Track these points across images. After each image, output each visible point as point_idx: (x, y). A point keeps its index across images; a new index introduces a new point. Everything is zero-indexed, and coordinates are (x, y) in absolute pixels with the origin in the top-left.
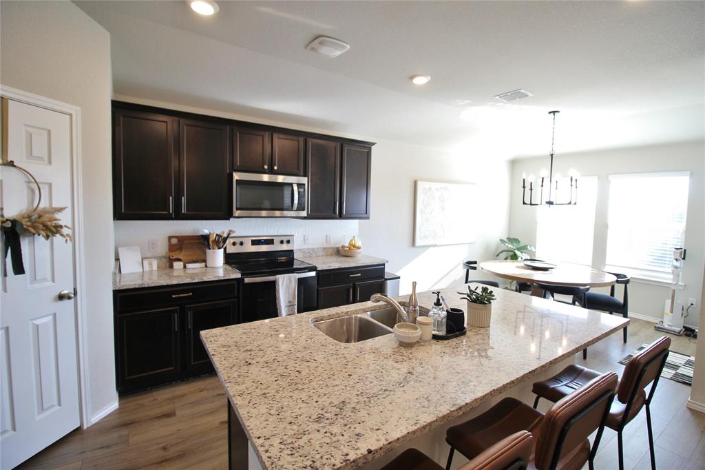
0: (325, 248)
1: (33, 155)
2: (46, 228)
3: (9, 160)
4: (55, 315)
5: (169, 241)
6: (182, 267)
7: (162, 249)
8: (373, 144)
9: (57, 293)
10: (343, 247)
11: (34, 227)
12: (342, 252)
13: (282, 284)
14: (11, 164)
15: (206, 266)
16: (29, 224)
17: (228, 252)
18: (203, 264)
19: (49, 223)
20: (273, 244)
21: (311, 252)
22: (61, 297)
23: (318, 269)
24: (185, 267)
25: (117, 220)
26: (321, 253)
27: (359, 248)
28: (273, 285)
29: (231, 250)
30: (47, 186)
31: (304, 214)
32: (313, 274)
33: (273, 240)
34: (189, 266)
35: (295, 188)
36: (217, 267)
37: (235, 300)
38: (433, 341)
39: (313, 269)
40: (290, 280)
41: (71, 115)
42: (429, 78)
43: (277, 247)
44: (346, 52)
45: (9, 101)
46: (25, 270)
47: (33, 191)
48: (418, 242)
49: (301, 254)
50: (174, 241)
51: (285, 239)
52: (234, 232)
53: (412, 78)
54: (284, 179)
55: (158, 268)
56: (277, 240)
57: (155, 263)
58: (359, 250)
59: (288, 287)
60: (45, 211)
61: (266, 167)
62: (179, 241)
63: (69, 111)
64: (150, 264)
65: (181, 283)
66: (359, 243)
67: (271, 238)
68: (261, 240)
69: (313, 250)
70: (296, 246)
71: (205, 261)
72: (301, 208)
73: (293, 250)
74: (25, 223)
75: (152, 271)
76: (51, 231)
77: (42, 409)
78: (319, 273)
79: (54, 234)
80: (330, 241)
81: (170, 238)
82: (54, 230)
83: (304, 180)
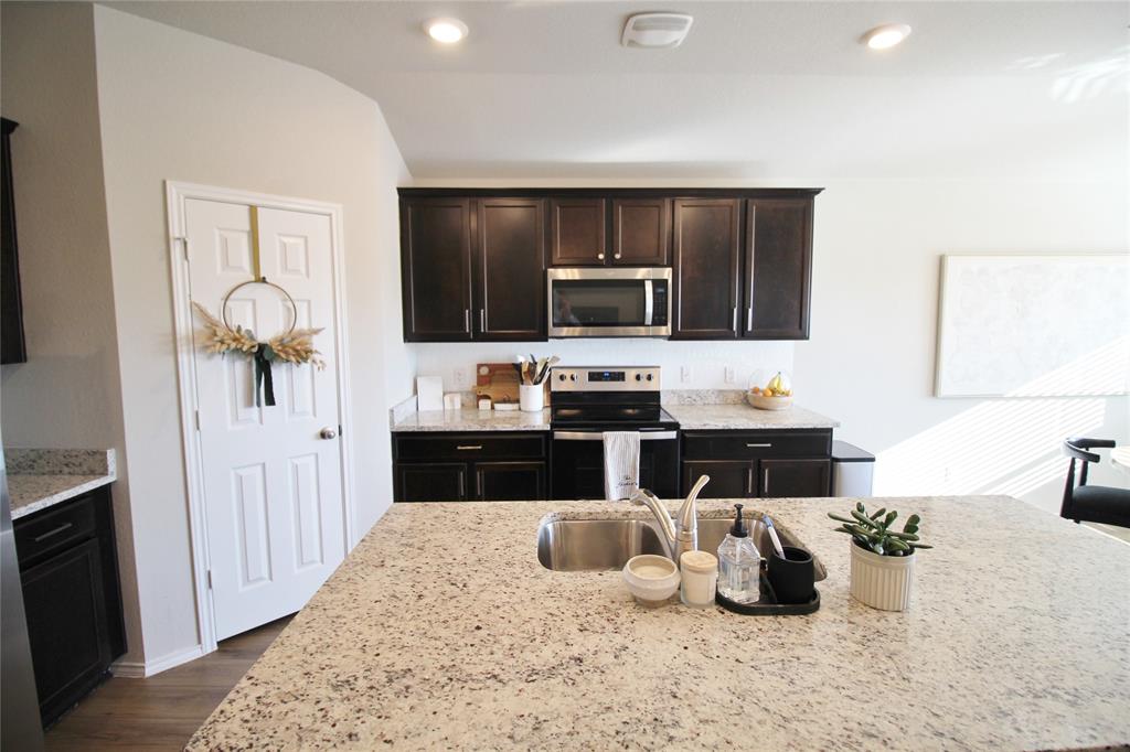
0: (721, 391)
1: (289, 267)
2: (297, 353)
3: (262, 276)
4: (317, 455)
5: (478, 372)
6: (490, 407)
7: (470, 381)
8: (817, 191)
9: (319, 430)
10: (756, 391)
11: (286, 353)
12: (751, 401)
13: (613, 447)
14: (264, 280)
15: (520, 409)
16: (280, 348)
17: (553, 389)
18: (515, 406)
19: (299, 348)
20: (623, 380)
21: (694, 397)
22: (323, 435)
23: (682, 428)
24: (493, 408)
25: (409, 341)
26: (712, 399)
27: (786, 394)
28: (598, 447)
29: (557, 386)
30: (306, 304)
31: (666, 330)
32: (672, 435)
33: (623, 373)
34: (497, 406)
35: (649, 287)
36: (534, 410)
37: (543, 462)
38: (714, 610)
39: (674, 426)
40: (627, 442)
41: (330, 215)
42: (908, 29)
43: (629, 385)
44: (692, 28)
45: (259, 209)
46: (276, 400)
47: (289, 309)
48: (946, 387)
49: (676, 398)
50: (484, 371)
51: (644, 373)
52: (558, 359)
53: (866, 36)
54: (635, 274)
55: (463, 405)
56: (630, 375)
57: (458, 400)
58: (786, 399)
59: (623, 454)
60: (301, 334)
61: (601, 256)
62: (490, 371)
63: (328, 211)
64: (452, 401)
65: (468, 430)
66: (785, 386)
67: (622, 370)
68: (603, 373)
69: (698, 393)
70: (664, 384)
71: (518, 401)
72: (659, 320)
73: (659, 392)
74: (276, 348)
75: (454, 410)
76: (302, 358)
77: (302, 563)
78: (682, 434)
79: (305, 360)
80: (732, 378)
81: (480, 366)
82: (304, 355)
83: (667, 274)
